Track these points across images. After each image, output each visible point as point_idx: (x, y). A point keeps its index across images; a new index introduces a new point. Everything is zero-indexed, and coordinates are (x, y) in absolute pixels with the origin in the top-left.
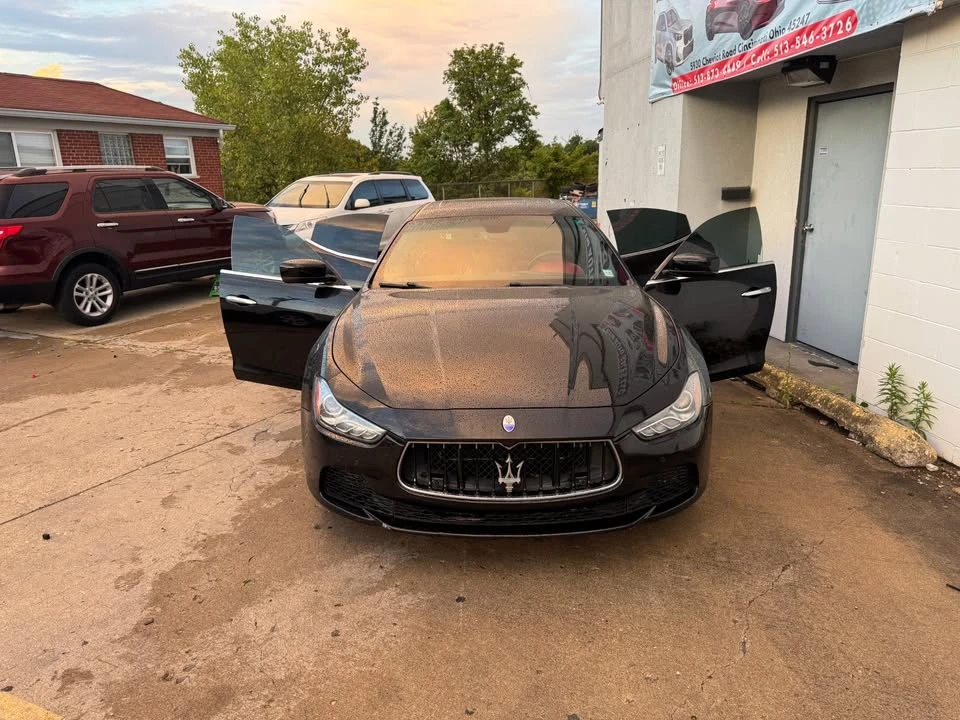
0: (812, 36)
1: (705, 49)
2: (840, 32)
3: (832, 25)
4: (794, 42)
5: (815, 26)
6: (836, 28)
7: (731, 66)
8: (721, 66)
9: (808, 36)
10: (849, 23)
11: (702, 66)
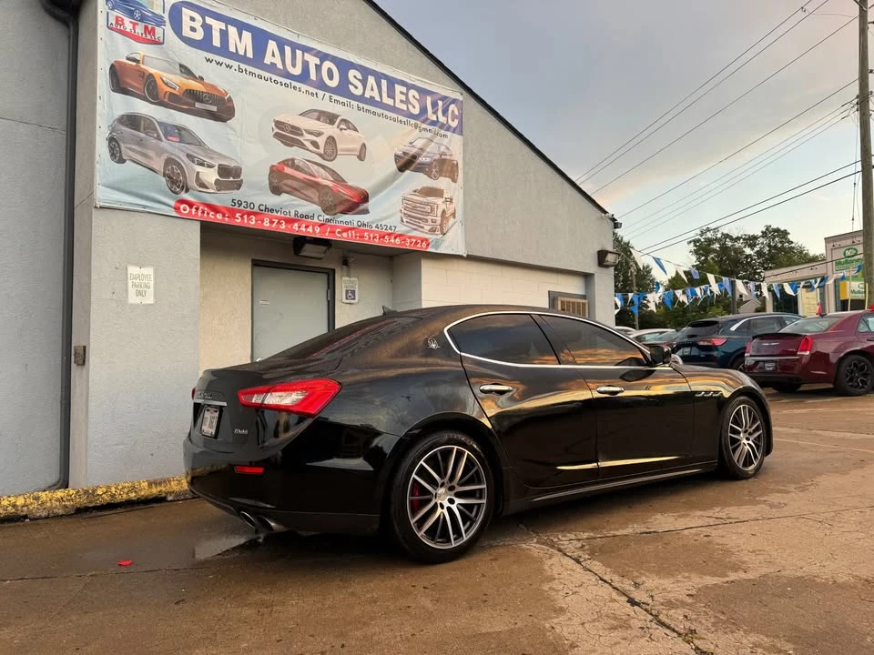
0: (397, 240)
1: (256, 193)
2: (418, 246)
3: (414, 241)
4: (384, 237)
5: (400, 235)
6: (416, 243)
7: (307, 227)
8: (290, 221)
9: (395, 238)
10: (424, 243)
11: (256, 209)
